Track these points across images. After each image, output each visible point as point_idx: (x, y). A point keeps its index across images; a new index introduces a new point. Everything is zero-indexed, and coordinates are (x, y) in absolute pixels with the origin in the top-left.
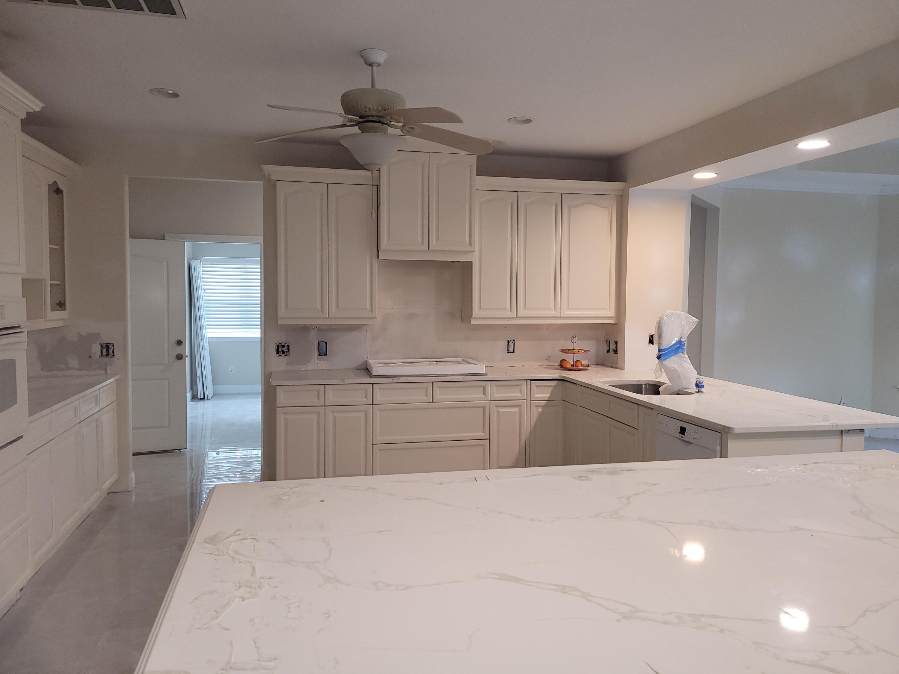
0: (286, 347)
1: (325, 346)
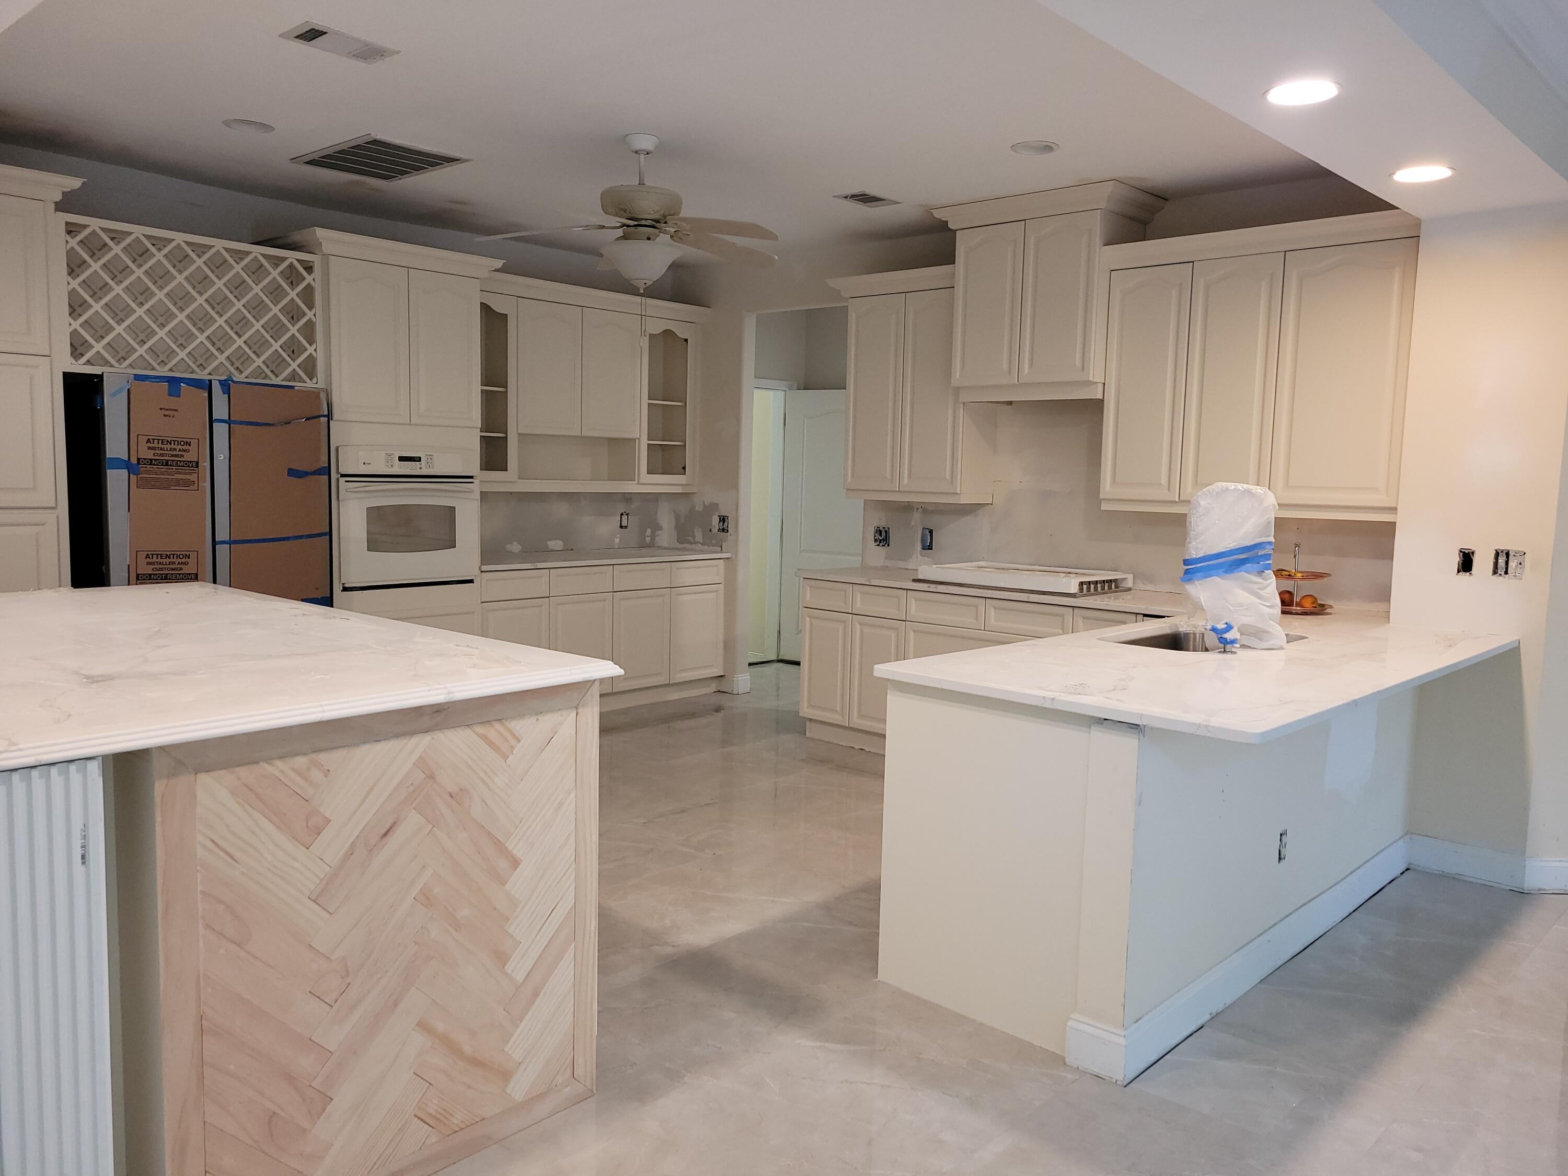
0: (884, 533)
1: (929, 537)
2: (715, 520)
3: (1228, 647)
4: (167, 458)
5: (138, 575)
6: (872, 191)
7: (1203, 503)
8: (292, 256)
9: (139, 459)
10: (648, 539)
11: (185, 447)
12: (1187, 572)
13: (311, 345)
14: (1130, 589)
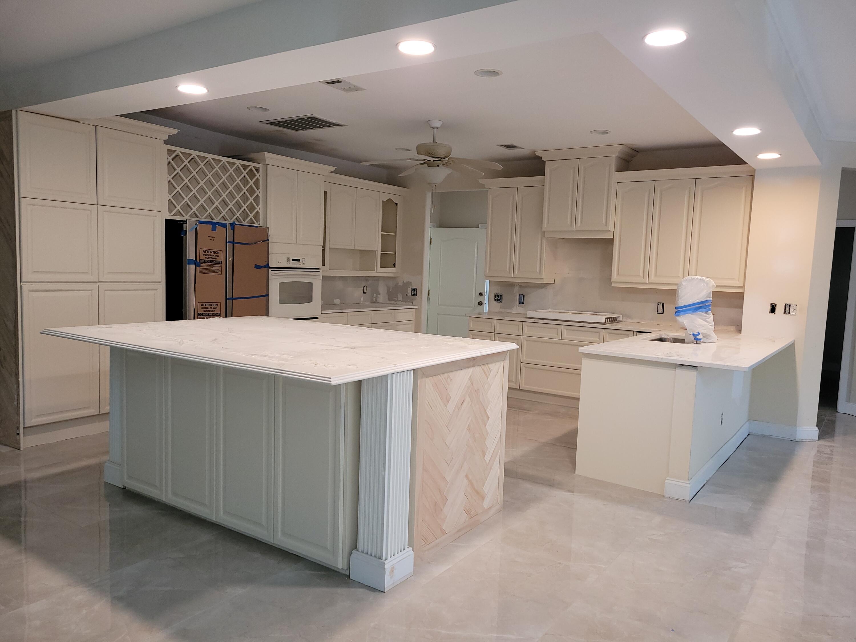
0: (500, 296)
1: (523, 298)
2: (410, 290)
3: (698, 341)
4: (210, 259)
5: (198, 313)
6: (515, 144)
7: (684, 284)
8: (252, 165)
9: (200, 260)
10: (374, 299)
11: (217, 254)
12: (676, 312)
13: (258, 206)
14: (621, 321)
